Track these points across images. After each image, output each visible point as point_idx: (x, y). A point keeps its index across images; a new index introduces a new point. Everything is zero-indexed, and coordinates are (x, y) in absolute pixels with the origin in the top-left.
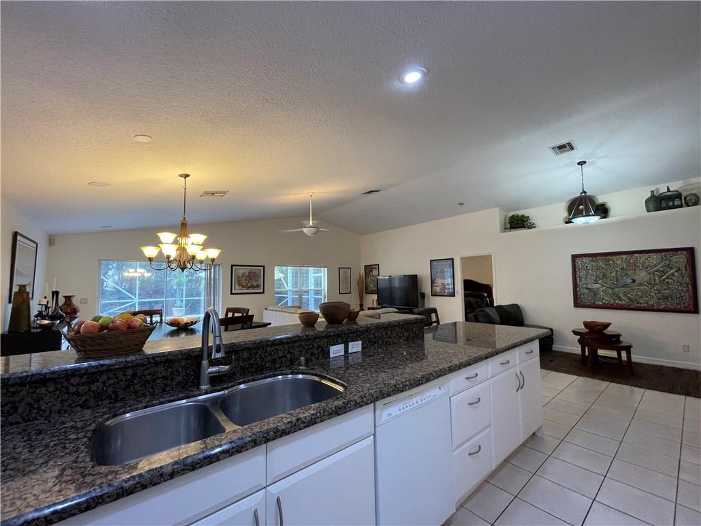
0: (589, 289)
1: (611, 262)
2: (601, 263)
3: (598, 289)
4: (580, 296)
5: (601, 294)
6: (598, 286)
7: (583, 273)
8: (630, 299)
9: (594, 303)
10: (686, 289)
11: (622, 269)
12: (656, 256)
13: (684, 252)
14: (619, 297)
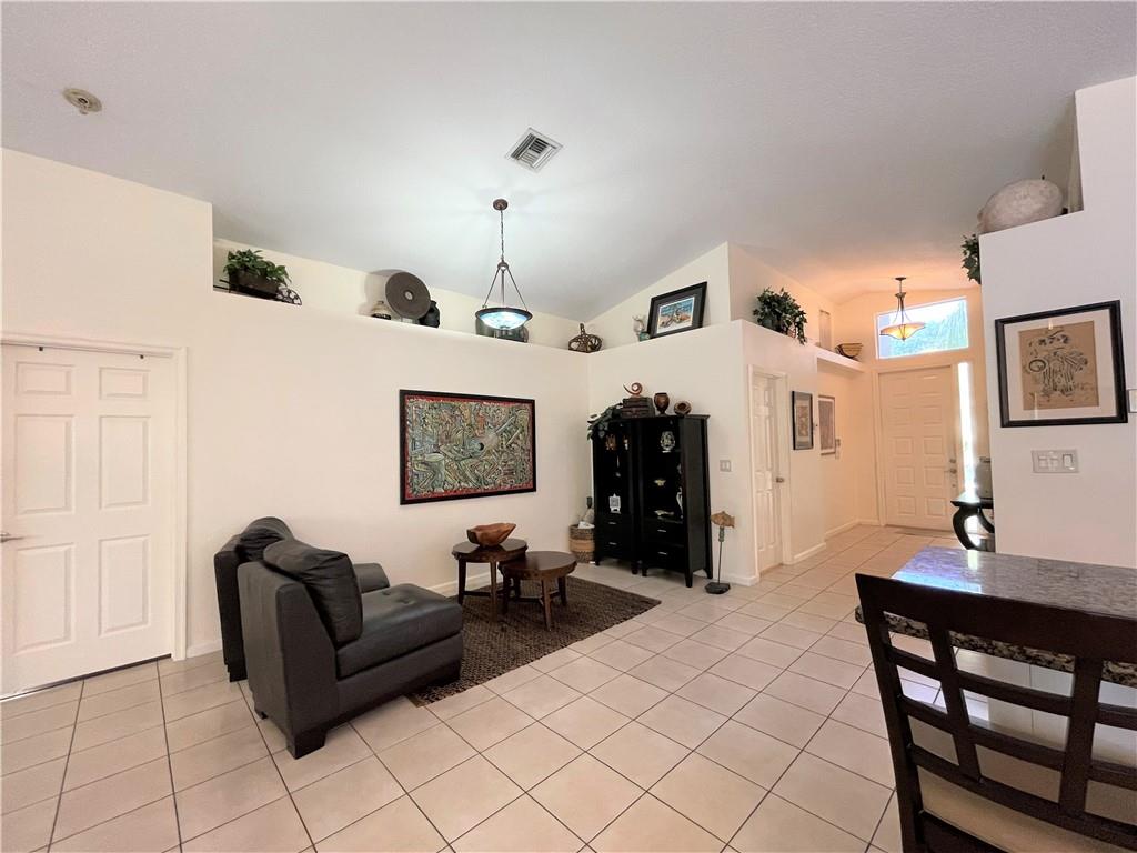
0: (426, 463)
1: (457, 412)
2: (445, 414)
3: (439, 462)
4: (412, 480)
5: (443, 471)
6: (440, 456)
7: (416, 432)
8: (478, 478)
9: (433, 493)
10: (527, 458)
11: (470, 425)
12: (504, 408)
13: (527, 406)
14: (465, 476)
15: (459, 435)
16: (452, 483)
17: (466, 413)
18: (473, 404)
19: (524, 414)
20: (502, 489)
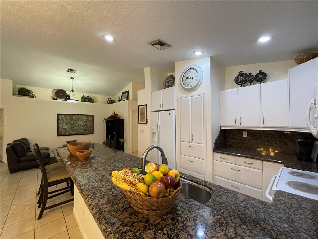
0: (64, 128)
1: (72, 118)
2: (69, 118)
3: (67, 128)
4: (60, 131)
5: (68, 130)
6: (67, 127)
7: (61, 122)
8: (77, 131)
9: (65, 134)
10: (91, 127)
11: (75, 120)
12: (85, 117)
13: (92, 116)
14: (74, 131)
15: (72, 122)
16: (70, 132)
17: (74, 118)
18: (76, 116)
19: (91, 118)
20: (84, 133)
